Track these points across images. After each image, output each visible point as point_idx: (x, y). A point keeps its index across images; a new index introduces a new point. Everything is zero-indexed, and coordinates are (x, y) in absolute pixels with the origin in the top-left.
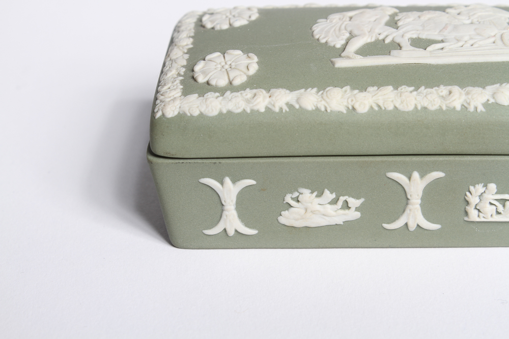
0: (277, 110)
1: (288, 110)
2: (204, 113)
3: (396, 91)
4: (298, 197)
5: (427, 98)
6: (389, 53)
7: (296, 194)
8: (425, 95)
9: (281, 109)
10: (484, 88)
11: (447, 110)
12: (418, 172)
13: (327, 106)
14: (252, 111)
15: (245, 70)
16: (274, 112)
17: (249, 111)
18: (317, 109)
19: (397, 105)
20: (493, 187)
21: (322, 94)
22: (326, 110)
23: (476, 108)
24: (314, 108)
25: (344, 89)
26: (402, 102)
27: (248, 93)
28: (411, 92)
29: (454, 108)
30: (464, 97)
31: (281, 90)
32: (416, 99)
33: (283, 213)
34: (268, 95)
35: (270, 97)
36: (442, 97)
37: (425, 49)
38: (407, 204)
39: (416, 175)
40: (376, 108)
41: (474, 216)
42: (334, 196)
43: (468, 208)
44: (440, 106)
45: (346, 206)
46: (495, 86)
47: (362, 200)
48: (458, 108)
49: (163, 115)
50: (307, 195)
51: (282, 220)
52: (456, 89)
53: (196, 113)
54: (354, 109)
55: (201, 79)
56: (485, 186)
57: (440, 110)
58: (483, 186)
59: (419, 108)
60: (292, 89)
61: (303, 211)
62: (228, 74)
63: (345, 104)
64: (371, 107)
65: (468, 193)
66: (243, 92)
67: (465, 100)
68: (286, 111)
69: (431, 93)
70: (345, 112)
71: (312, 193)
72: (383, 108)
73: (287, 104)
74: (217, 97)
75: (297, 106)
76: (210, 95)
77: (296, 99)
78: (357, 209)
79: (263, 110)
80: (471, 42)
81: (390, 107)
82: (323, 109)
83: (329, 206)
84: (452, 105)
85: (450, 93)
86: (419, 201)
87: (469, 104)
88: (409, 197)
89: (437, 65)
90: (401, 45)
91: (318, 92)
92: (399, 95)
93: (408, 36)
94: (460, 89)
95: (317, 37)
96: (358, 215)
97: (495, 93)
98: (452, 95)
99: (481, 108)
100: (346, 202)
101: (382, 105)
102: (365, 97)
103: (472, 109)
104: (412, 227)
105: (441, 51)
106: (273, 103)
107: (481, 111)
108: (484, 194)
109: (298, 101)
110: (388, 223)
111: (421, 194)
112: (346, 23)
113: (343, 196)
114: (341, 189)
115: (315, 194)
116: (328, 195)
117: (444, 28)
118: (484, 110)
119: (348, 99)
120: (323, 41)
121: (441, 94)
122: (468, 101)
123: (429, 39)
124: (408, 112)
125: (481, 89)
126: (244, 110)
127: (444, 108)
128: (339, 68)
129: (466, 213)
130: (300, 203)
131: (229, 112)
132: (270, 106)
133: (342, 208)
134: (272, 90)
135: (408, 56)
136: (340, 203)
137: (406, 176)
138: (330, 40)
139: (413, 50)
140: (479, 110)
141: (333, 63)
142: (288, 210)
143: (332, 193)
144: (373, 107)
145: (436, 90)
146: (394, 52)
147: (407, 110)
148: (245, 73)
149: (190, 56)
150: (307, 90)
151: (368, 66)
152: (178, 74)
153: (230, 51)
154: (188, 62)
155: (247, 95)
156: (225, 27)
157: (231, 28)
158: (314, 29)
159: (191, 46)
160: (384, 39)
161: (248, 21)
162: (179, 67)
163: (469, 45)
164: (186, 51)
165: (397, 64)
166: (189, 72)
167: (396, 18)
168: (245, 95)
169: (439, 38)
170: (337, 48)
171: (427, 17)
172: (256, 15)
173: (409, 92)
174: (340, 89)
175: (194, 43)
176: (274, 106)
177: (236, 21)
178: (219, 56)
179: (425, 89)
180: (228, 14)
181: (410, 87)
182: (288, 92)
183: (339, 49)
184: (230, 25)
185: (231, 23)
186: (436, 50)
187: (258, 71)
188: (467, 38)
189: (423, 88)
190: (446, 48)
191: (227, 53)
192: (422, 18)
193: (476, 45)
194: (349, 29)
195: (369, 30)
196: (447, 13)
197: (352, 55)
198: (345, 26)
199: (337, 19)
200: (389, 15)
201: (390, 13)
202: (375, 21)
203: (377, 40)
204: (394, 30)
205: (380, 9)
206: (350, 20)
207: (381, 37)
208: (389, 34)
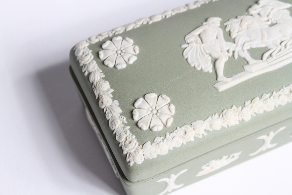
1: (207, 134)
2: (161, 155)
3: (261, 100)
5: (280, 99)
6: (243, 70)
8: (278, 97)
9: (203, 135)
12: (273, 131)
13: (229, 124)
15: (169, 112)
16: (200, 139)
17: (185, 143)
18: (223, 127)
19: (266, 110)
21: (222, 116)
22: (228, 126)
24: (221, 128)
25: (233, 108)
26: (268, 107)
27: (180, 131)
28: (270, 97)
31: (198, 122)
32: (274, 101)
34: (192, 129)
35: (194, 129)
36: (287, 94)
37: (262, 59)
38: (264, 144)
39: (272, 133)
40: (255, 115)
44: (288, 101)
45: (233, 157)
47: (241, 152)
49: (135, 163)
50: (213, 162)
51: (198, 175)
53: (155, 156)
54: (243, 120)
55: (145, 127)
57: (288, 103)
59: (277, 106)
60: (204, 119)
61: (210, 169)
62: (160, 119)
63: (238, 119)
64: (252, 115)
66: (176, 131)
69: (280, 95)
70: (238, 124)
71: (216, 160)
72: (259, 114)
73: (205, 130)
74: (163, 140)
75: (211, 130)
76: (158, 139)
77: (209, 125)
78: (238, 156)
79: (193, 140)
80: (283, 44)
81: (262, 112)
82: (226, 127)
83: (224, 161)
85: (291, 91)
86: (270, 140)
88: (265, 141)
89: (275, 71)
90: (247, 59)
91: (219, 116)
92: (265, 103)
93: (245, 49)
95: (193, 65)
101: (257, 113)
102: (247, 111)
105: (271, 59)
106: (198, 134)
109: (211, 126)
110: (252, 154)
111: (272, 138)
112: (202, 46)
115: (218, 160)
117: (262, 36)
119: (238, 116)
120: (199, 69)
121: (286, 93)
123: (258, 48)
126: (182, 143)
127: (290, 102)
128: (222, 92)
130: (209, 166)
131: (174, 148)
132: (196, 136)
133: (231, 159)
134: (193, 124)
136: (230, 157)
137: (267, 135)
138: (203, 68)
142: (202, 171)
143: (226, 156)
145: (282, 91)
146: (246, 68)
147: (271, 110)
148: (170, 115)
149: (119, 102)
150: (212, 116)
151: (237, 85)
152: (123, 123)
153: (148, 96)
154: (122, 109)
155: (180, 133)
156: (124, 66)
157: (129, 66)
158: (186, 57)
159: (112, 90)
160: (233, 56)
161: (135, 55)
162: (119, 115)
163: (284, 48)
164: (112, 96)
165: (252, 78)
166: (130, 120)
167: (227, 30)
168: (178, 133)
169: (263, 46)
170: (210, 73)
171: (245, 25)
172: (137, 48)
173: (268, 98)
174: (231, 109)
175: (112, 86)
176: (199, 135)
177: (129, 60)
178: (143, 101)
179: (276, 92)
180: (116, 50)
181: (267, 94)
182: (202, 122)
183: (212, 73)
184: (127, 63)
185: (127, 61)
186: (268, 58)
187: (176, 109)
188: (279, 42)
189: (275, 92)
190: (273, 54)
191: (147, 97)
192: (243, 27)
193: (288, 47)
194: (208, 52)
195: (220, 50)
196: (252, 15)
197: (225, 79)
198: (204, 49)
199: (194, 43)
200: (220, 27)
201: (219, 25)
202: (217, 38)
203: (229, 57)
204: (234, 45)
205: (211, 22)
206: (202, 41)
207: (231, 54)
208: (234, 50)
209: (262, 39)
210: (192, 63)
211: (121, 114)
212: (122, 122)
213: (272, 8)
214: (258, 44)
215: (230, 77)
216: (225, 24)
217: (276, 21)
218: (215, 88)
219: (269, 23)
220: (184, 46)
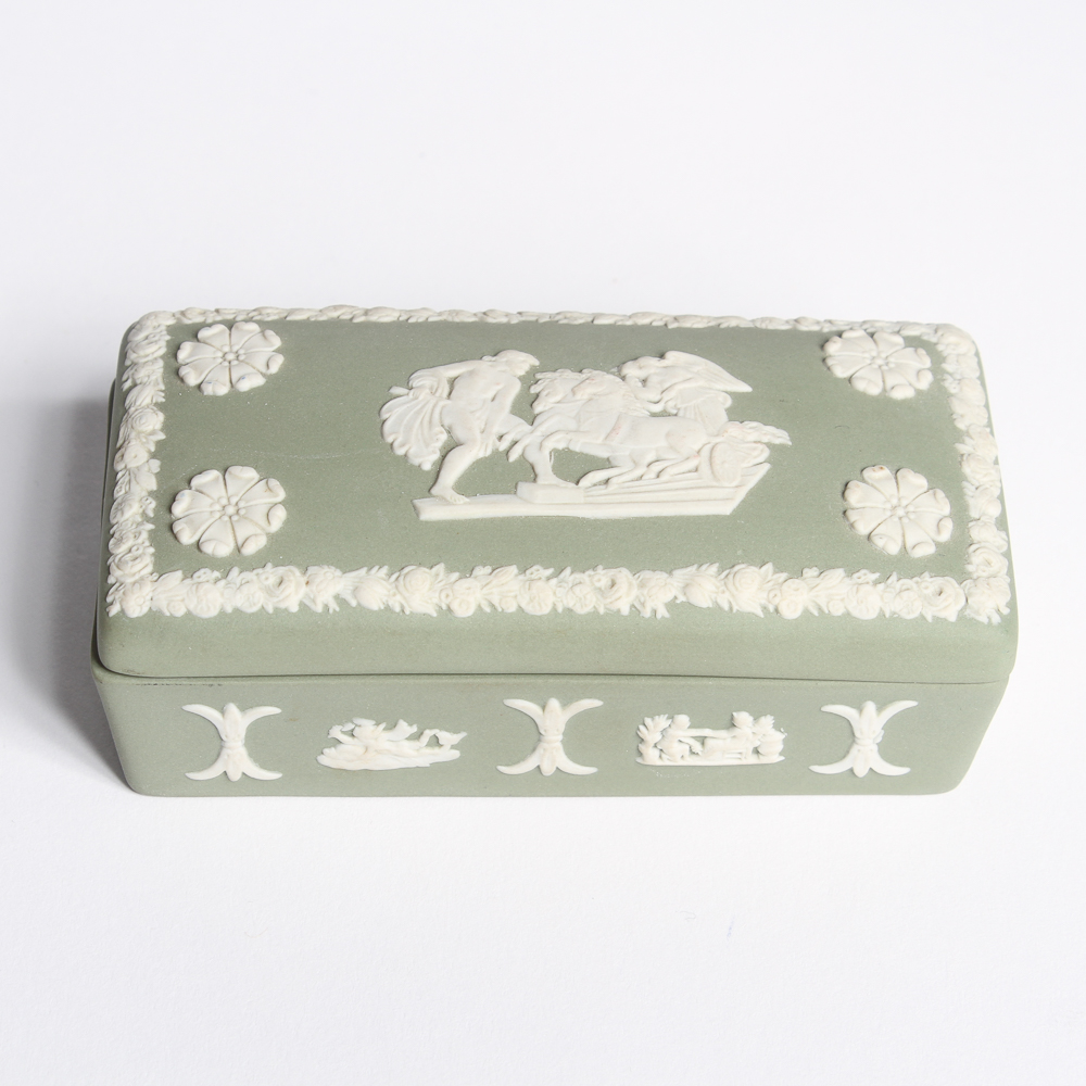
0: (319, 609)
1: (338, 609)
2: (194, 613)
3: (521, 577)
4: (352, 730)
5: (574, 593)
6: (514, 490)
7: (349, 726)
8: (570, 585)
9: (326, 607)
10: (670, 573)
11: (606, 614)
12: (558, 698)
13: (405, 605)
14: (276, 610)
15: (263, 522)
16: (314, 613)
18: (388, 609)
19: (523, 605)
20: (683, 719)
21: (397, 579)
22: (403, 611)
23: (655, 612)
24: (382, 608)
25: (435, 569)
26: (531, 600)
27: (270, 574)
28: (548, 579)
29: (619, 611)
30: (635, 592)
31: (326, 569)
32: (555, 593)
33: (326, 751)
34: (303, 580)
35: (307, 583)
36: (600, 589)
37: (577, 483)
38: (539, 740)
39: (554, 704)
40: (488, 610)
41: (652, 757)
42: (414, 729)
43: (642, 747)
44: (595, 607)
45: (435, 742)
46: (689, 569)
47: (463, 735)
48: (625, 610)
49: (123, 611)
50: (367, 727)
51: (324, 760)
52: (623, 575)
53: (180, 612)
54: (449, 609)
55: (187, 537)
56: (671, 717)
57: (595, 614)
58: (668, 718)
59: (560, 610)
60: (346, 567)
61: (361, 750)
62: (233, 529)
63: (436, 601)
64: (479, 607)
65: (641, 727)
66: (260, 571)
67: (637, 597)
68: (334, 610)
69: (580, 583)
70: (435, 615)
71: (378, 724)
72: (500, 610)
73: (337, 597)
74: (217, 580)
75: (354, 603)
76: (205, 574)
77: (352, 588)
78: (453, 747)
79: (294, 608)
80: (656, 468)
81: (512, 608)
82: (398, 609)
83: (407, 743)
84: (614, 607)
85: (613, 584)
86: (560, 737)
87: (643, 604)
88: (542, 732)
89: (596, 520)
90: (538, 470)
91: (390, 575)
92: (527, 586)
93: (550, 445)
94: (630, 575)
95: (390, 439)
96: (456, 754)
97: (687, 585)
98: (615, 588)
99: (662, 612)
100: (436, 738)
101: (497, 605)
102: (469, 589)
103: (647, 613)
104: (548, 770)
105: (602, 490)
106: (312, 596)
107: (663, 617)
108: (669, 730)
109: (356, 590)
110: (507, 765)
111: (562, 727)
112: (441, 403)
113: (431, 728)
114: (425, 720)
115: (383, 726)
116: (405, 728)
117: (613, 429)
118: (667, 615)
119: (440, 593)
120: (400, 452)
121: (598, 585)
122: (642, 600)
123: (586, 455)
124: (540, 617)
125: (665, 575)
126: (263, 607)
127: (602, 611)
128: (427, 522)
129: (640, 754)
130: (356, 739)
131: (237, 611)
132: (307, 602)
133: (429, 745)
134: (312, 570)
135: (548, 499)
136: (425, 739)
137: (538, 704)
138: (411, 452)
139: (557, 486)
140: (659, 616)
141: (416, 510)
142: (335, 746)
143: (411, 725)
144: (483, 606)
146: (524, 488)
147: (539, 614)
148: (263, 529)
149: (161, 467)
150: (370, 569)
151: (478, 520)
152: (144, 514)
153: (235, 470)
154: (159, 483)
155: (267, 579)
156: (223, 390)
157: (234, 393)
158: (384, 416)
159: (162, 436)
160: (507, 452)
161: (264, 375)
162: (144, 494)
163: (653, 475)
164: (153, 449)
165: (526, 517)
166: (163, 512)
167: (534, 390)
168: (263, 577)
169: (603, 453)
170: (424, 471)
171: (586, 392)
172: (279, 361)
173: (543, 579)
174: (427, 570)
175: (166, 428)
176: (314, 601)
177: (242, 378)
178: (217, 479)
179: (572, 572)
180: (226, 349)
181: (546, 568)
182: (338, 573)
183: (428, 472)
184: (232, 386)
185: (234, 381)
186: (595, 485)
187: (287, 522)
188: (650, 457)
189: (568, 570)
190: (613, 481)
191: (230, 473)
192: (578, 397)
193: (664, 477)
194: (447, 422)
195: (483, 427)
196: (623, 378)
197: (451, 494)
198: (441, 413)
199: (428, 391)
200: (521, 379)
201: (522, 373)
202: (493, 400)
203: (496, 453)
204: (527, 427)
205: (505, 359)
206: (450, 393)
207: (503, 446)
208: (518, 438)
209: (606, 438)
210: (391, 434)
211: (151, 493)
212: (141, 510)
213: (689, 376)
214: (589, 444)
215: (467, 496)
216: (538, 376)
217: (679, 409)
218: (414, 507)
219: (657, 408)
220: (396, 390)
